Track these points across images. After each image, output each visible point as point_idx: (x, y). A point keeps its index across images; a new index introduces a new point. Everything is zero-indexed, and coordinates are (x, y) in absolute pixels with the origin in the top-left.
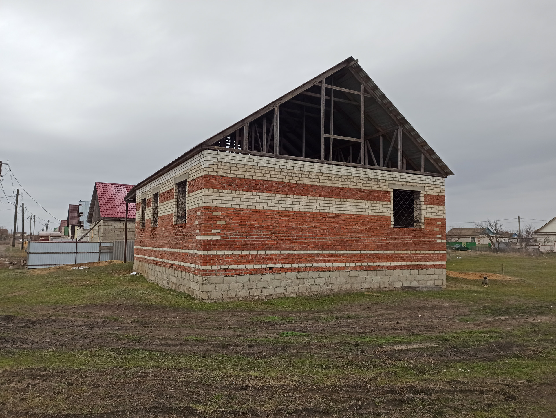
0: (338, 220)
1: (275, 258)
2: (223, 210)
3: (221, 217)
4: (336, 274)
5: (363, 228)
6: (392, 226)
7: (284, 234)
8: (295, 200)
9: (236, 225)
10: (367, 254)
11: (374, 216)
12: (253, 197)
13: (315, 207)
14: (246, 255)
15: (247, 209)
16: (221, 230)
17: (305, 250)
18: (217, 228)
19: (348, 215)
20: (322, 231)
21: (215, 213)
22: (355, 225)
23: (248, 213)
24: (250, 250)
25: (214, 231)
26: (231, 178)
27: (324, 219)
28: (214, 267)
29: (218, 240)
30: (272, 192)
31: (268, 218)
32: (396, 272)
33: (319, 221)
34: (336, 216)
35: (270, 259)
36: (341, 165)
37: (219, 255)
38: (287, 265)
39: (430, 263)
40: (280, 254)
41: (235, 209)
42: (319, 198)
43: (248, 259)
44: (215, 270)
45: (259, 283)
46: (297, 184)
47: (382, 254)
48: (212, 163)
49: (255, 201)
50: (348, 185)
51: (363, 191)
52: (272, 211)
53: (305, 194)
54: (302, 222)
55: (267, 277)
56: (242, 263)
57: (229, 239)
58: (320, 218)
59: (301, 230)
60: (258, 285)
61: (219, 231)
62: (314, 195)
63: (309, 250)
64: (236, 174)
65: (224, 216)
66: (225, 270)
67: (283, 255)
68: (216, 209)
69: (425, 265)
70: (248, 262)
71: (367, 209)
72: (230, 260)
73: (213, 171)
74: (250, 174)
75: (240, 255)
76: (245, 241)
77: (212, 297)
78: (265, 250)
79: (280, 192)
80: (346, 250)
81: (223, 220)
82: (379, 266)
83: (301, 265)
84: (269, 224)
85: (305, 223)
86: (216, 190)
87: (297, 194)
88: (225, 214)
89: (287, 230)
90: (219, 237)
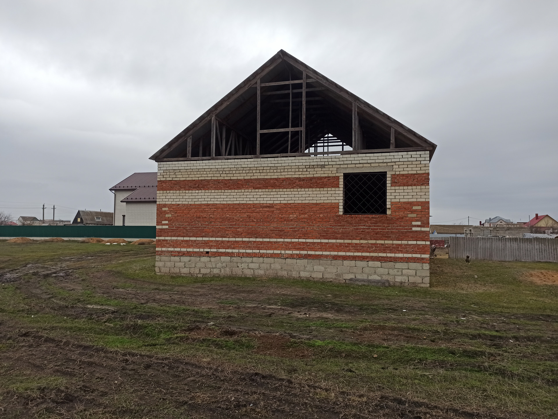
0: (272, 209)
1: (211, 244)
2: (170, 206)
3: (168, 211)
4: (271, 260)
5: (302, 216)
6: (341, 213)
7: (219, 224)
8: (229, 194)
9: (179, 217)
10: (306, 243)
11: (317, 204)
12: (193, 194)
13: (249, 199)
14: (187, 241)
15: (188, 204)
16: (168, 221)
17: (239, 237)
18: (165, 220)
19: (284, 204)
20: (255, 220)
21: (164, 209)
22: (292, 213)
23: (189, 207)
24: (190, 237)
25: (163, 222)
26: (176, 181)
27: (258, 209)
28: (164, 249)
29: (166, 229)
30: (208, 189)
31: (205, 211)
32: (346, 263)
33: (252, 212)
34: (271, 206)
35: (206, 244)
36: (278, 157)
37: (167, 240)
38: (221, 250)
40: (215, 241)
41: (179, 205)
42: (253, 190)
43: (189, 244)
44: (164, 251)
45: (198, 263)
47: (327, 243)
48: (162, 171)
49: (194, 197)
50: (285, 175)
51: (303, 179)
52: (208, 205)
53: (239, 188)
54: (235, 213)
55: (205, 259)
56: (184, 247)
57: (174, 228)
58: (254, 209)
59: (234, 220)
60: (196, 265)
61: (167, 222)
62: (248, 188)
63: (242, 238)
64: (180, 177)
65: (170, 211)
66: (172, 252)
67: (218, 241)
68: (165, 206)
70: (189, 247)
71: (308, 197)
72: (175, 244)
73: (163, 177)
74: (190, 176)
75: (183, 241)
76: (186, 230)
77: (162, 271)
78: (202, 237)
79: (215, 189)
80: (281, 238)
81: (169, 213)
83: (234, 251)
84: (205, 216)
85: (238, 214)
86: (165, 192)
87: (231, 189)
88: (171, 209)
89: (221, 220)
90: (167, 227)
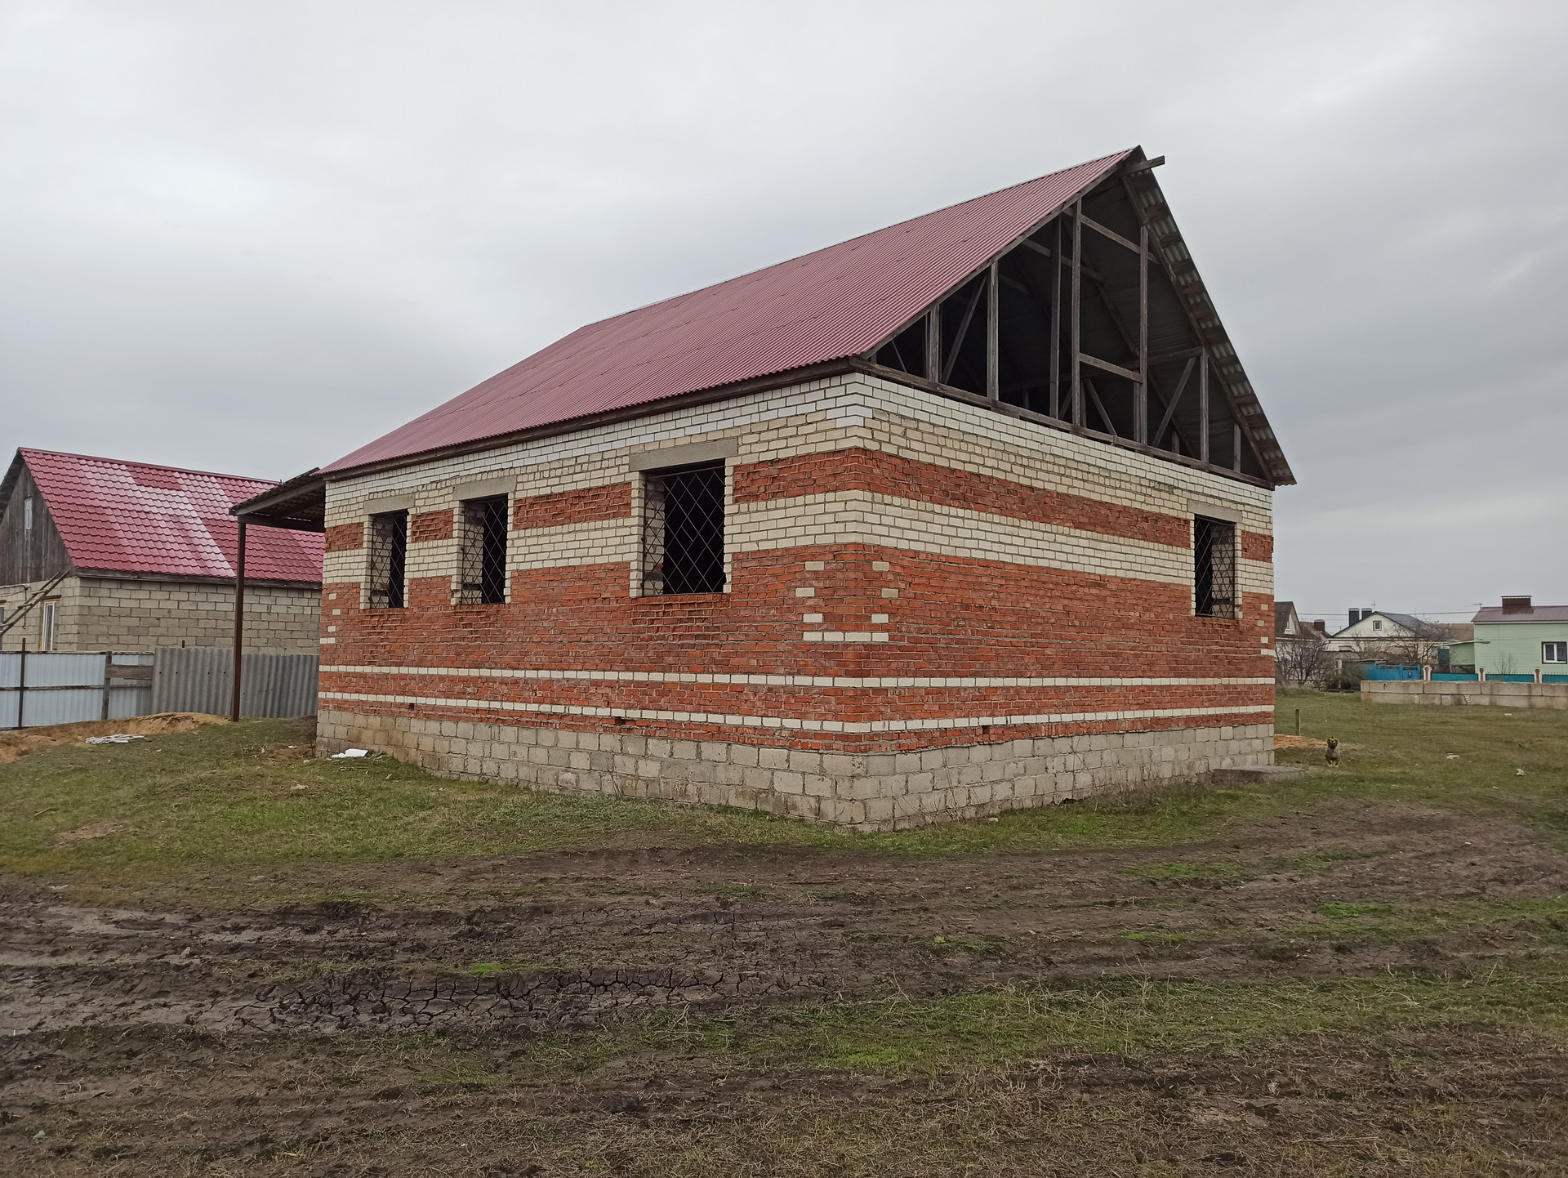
0: (1105, 593)
1: (994, 699)
2: (893, 555)
3: (890, 577)
5: (1147, 616)
6: (1193, 613)
7: (1011, 632)
8: (1028, 533)
9: (918, 603)
10: (1151, 688)
11: (1165, 586)
12: (952, 521)
13: (1065, 557)
14: (939, 691)
15: (940, 555)
16: (891, 614)
17: (1048, 676)
18: (881, 610)
19: (1122, 579)
20: (1077, 623)
21: (877, 566)
22: (1133, 608)
23: (945, 566)
24: (946, 675)
25: (876, 619)
26: (909, 461)
27: (1081, 590)
28: (878, 726)
29: (883, 645)
30: (984, 508)
31: (981, 584)
33: (1072, 596)
34: (1100, 583)
35: (982, 701)
36: (1108, 443)
37: (886, 689)
38: (1017, 720)
39: (1252, 709)
40: (1003, 688)
41: (917, 553)
42: (1073, 531)
43: (944, 701)
44: (877, 735)
45: (965, 770)
46: (1032, 488)
47: (1178, 688)
48: (869, 413)
49: (954, 532)
50: (1123, 498)
51: (1146, 517)
52: (986, 564)
53: (1046, 518)
54: (1042, 597)
55: (979, 753)
56: (932, 715)
57: (905, 643)
58: (1074, 588)
59: (1040, 620)
60: (961, 778)
61: (885, 618)
62: (1062, 523)
63: (1055, 677)
64: (920, 451)
65: (897, 574)
66: (899, 734)
67: (1008, 689)
68: (880, 552)
69: (1243, 715)
70: (943, 712)
71: (1153, 565)
72: (909, 703)
73: (873, 439)
74: (944, 452)
75: (929, 691)
76: (936, 650)
77: (872, 816)
78: (975, 675)
79: (1003, 511)
80: (1118, 676)
81: (892, 585)
82: (1170, 719)
83: (1042, 719)
84: (981, 602)
85: (1047, 600)
86: (878, 497)
87: (1033, 519)
88: (898, 570)
89: (1015, 618)
90: (885, 637)
